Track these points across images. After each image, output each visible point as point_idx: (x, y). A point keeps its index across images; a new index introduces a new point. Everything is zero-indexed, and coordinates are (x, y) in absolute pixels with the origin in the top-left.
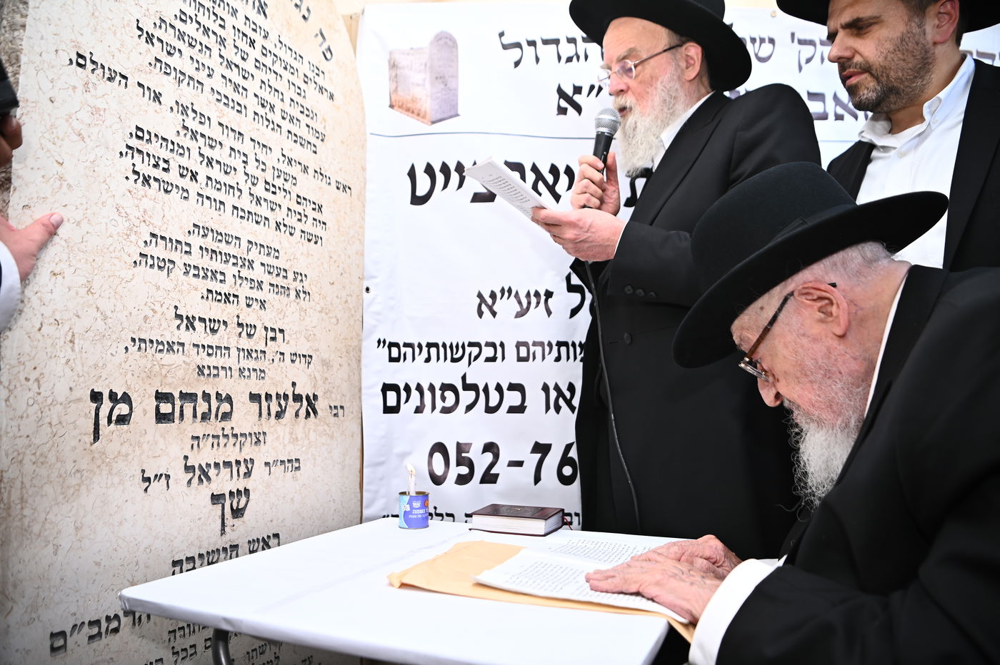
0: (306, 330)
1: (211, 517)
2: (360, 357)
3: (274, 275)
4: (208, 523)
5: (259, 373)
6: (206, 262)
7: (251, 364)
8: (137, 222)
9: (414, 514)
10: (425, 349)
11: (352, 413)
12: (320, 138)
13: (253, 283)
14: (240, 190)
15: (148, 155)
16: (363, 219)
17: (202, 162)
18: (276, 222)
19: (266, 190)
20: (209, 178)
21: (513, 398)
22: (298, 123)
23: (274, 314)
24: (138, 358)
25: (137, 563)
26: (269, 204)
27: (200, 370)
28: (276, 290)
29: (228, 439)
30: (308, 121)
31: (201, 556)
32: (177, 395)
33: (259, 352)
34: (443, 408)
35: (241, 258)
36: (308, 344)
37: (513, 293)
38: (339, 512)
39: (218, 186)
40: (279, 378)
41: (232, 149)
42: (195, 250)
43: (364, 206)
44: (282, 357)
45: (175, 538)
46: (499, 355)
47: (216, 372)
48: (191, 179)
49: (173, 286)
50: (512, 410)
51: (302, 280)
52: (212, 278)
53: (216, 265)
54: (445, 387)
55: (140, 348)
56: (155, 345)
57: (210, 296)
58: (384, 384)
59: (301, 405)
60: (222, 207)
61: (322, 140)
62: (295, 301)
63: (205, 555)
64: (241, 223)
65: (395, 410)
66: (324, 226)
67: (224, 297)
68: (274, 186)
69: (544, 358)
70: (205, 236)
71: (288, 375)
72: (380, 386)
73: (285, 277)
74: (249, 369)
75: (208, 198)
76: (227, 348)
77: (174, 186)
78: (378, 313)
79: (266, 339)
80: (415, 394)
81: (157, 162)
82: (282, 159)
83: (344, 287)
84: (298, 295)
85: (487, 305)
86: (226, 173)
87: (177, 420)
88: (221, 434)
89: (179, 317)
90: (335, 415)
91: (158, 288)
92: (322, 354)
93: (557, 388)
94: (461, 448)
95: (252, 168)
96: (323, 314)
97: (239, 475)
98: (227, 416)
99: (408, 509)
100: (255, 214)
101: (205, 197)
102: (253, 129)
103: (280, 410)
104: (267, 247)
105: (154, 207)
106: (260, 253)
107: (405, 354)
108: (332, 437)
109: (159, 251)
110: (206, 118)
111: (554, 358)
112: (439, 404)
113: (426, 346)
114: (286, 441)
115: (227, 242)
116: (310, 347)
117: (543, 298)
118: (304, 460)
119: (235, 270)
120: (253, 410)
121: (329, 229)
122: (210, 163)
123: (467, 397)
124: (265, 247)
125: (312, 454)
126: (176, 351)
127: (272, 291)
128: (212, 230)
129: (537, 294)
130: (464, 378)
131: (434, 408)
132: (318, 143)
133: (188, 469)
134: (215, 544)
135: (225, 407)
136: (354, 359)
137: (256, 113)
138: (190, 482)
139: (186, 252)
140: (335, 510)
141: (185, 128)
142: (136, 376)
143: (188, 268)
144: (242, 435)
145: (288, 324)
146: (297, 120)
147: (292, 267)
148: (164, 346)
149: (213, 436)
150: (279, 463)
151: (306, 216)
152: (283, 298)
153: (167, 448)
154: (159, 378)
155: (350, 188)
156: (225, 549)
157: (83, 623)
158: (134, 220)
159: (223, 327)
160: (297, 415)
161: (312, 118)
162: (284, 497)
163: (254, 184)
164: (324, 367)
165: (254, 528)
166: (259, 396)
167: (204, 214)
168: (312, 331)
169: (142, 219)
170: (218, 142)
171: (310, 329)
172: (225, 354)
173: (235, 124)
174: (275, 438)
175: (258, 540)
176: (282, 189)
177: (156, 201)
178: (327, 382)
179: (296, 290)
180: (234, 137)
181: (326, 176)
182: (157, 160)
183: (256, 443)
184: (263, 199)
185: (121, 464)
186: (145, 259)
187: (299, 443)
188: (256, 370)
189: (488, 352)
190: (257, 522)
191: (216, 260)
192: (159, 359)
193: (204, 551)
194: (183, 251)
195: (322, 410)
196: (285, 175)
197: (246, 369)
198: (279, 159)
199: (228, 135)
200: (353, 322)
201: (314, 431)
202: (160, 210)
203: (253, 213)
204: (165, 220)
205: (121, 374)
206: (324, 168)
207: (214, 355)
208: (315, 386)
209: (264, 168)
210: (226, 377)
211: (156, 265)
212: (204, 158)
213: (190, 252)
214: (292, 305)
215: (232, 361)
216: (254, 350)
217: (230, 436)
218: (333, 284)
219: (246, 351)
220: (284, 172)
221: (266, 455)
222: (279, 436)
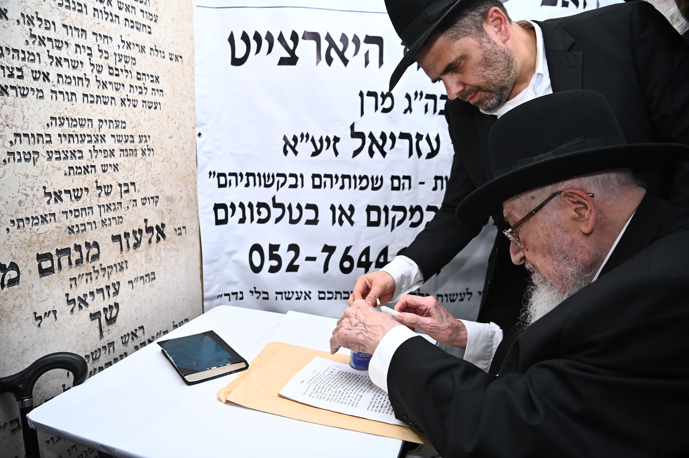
0: (152, 178)
1: (91, 330)
2: (196, 187)
3: (123, 142)
4: (90, 334)
5: (117, 220)
6: (65, 146)
7: (111, 214)
10: (245, 178)
11: (192, 229)
12: (154, 19)
13: (106, 153)
14: (88, 80)
15: (3, 68)
16: (193, 80)
17: (51, 63)
18: (121, 99)
19: (111, 74)
20: (59, 75)
21: (309, 214)
22: (133, 10)
23: (126, 172)
24: (18, 234)
26: (114, 85)
28: (125, 153)
29: (98, 273)
30: (142, 6)
31: (87, 356)
32: (54, 253)
33: (116, 204)
34: (259, 219)
35: (94, 135)
36: (155, 188)
37: (310, 138)
38: (186, 299)
39: (69, 80)
40: (133, 219)
41: (77, 46)
42: (55, 138)
43: (194, 70)
44: (135, 203)
46: (299, 183)
47: (83, 228)
48: (44, 79)
49: (39, 171)
50: (308, 222)
51: (146, 141)
52: (71, 157)
53: (74, 146)
54: (260, 205)
55: (19, 227)
56: (31, 221)
57: (72, 172)
58: (215, 204)
59: (153, 233)
60: (74, 97)
61: (156, 21)
62: (142, 158)
63: (90, 355)
64: (91, 107)
65: (225, 222)
66: (161, 93)
67: (83, 169)
68: (117, 69)
69: (332, 186)
70: (62, 124)
71: (141, 215)
72: (213, 206)
73: (133, 142)
74: (109, 219)
75: (61, 92)
76: (91, 208)
77: (30, 89)
78: (209, 152)
79: (121, 192)
80: (239, 210)
81: (11, 72)
82: (121, 44)
83: (180, 138)
84: (144, 153)
85: (290, 146)
86: (74, 67)
87: (56, 271)
88: (92, 271)
90: (180, 234)
91: (27, 176)
92: (166, 193)
93: (341, 208)
94: (274, 248)
95: (96, 59)
96: (165, 163)
97: (109, 295)
98: (96, 257)
100: (103, 96)
101: (58, 92)
102: (94, 23)
103: (136, 242)
104: (115, 121)
105: (14, 111)
106: (110, 128)
107: (230, 181)
108: (178, 250)
109: (24, 146)
110: (51, 23)
111: (339, 187)
112: (256, 217)
113: (246, 175)
114: (143, 262)
115: (81, 125)
116: (157, 190)
117: (332, 142)
118: (158, 272)
119: (90, 146)
120: (115, 247)
121: (166, 94)
122: (59, 62)
123: (276, 212)
124: (114, 121)
125: (164, 266)
127: (122, 155)
128: (67, 119)
129: (328, 139)
130: (274, 199)
131: (252, 219)
132: (152, 24)
133: (69, 302)
134: (96, 346)
135: (94, 251)
136: (191, 190)
137: (95, 9)
138: (72, 311)
139: (47, 142)
140: (183, 299)
141: (33, 36)
142: (18, 248)
143: (50, 154)
144: (108, 267)
145: (137, 177)
146: (133, 7)
147: (136, 133)
148: (38, 219)
149: (86, 274)
150: (139, 279)
151: (146, 88)
152: (132, 159)
153: (51, 292)
154: (38, 245)
155: (181, 57)
156: (104, 347)
157: (6, 424)
159: (85, 193)
160: (150, 241)
161: (145, 3)
162: (145, 301)
163: (99, 72)
164: (169, 202)
165: (124, 327)
166: (119, 236)
167: (59, 107)
168: (157, 177)
169: (5, 124)
170: (64, 43)
171: (155, 177)
172: (89, 213)
173: (78, 23)
174: (134, 262)
175: (128, 334)
176: (124, 71)
177: (15, 105)
178: (171, 212)
179: (142, 149)
180: (77, 35)
181: (160, 51)
182: (11, 70)
183: (120, 270)
184: (108, 82)
185: (17, 313)
186: (12, 156)
187: (153, 261)
188: (115, 218)
189: (291, 181)
190: (126, 323)
191: (74, 142)
192: (36, 230)
193: (89, 353)
194: (45, 142)
195: (169, 233)
196: (126, 58)
197: (107, 220)
198: (119, 46)
199: (72, 34)
200: (189, 163)
201: (164, 250)
202: (20, 112)
203: (101, 96)
204: (25, 120)
205: (6, 249)
206: (158, 44)
207: (80, 216)
208: (162, 218)
209: (107, 56)
210: (92, 230)
211: (23, 158)
212: (53, 59)
213: (51, 141)
214: (140, 162)
215: (95, 216)
216: (112, 204)
217: (100, 270)
218: (171, 137)
219: (105, 206)
220: (124, 56)
221: (128, 276)
222: (137, 260)
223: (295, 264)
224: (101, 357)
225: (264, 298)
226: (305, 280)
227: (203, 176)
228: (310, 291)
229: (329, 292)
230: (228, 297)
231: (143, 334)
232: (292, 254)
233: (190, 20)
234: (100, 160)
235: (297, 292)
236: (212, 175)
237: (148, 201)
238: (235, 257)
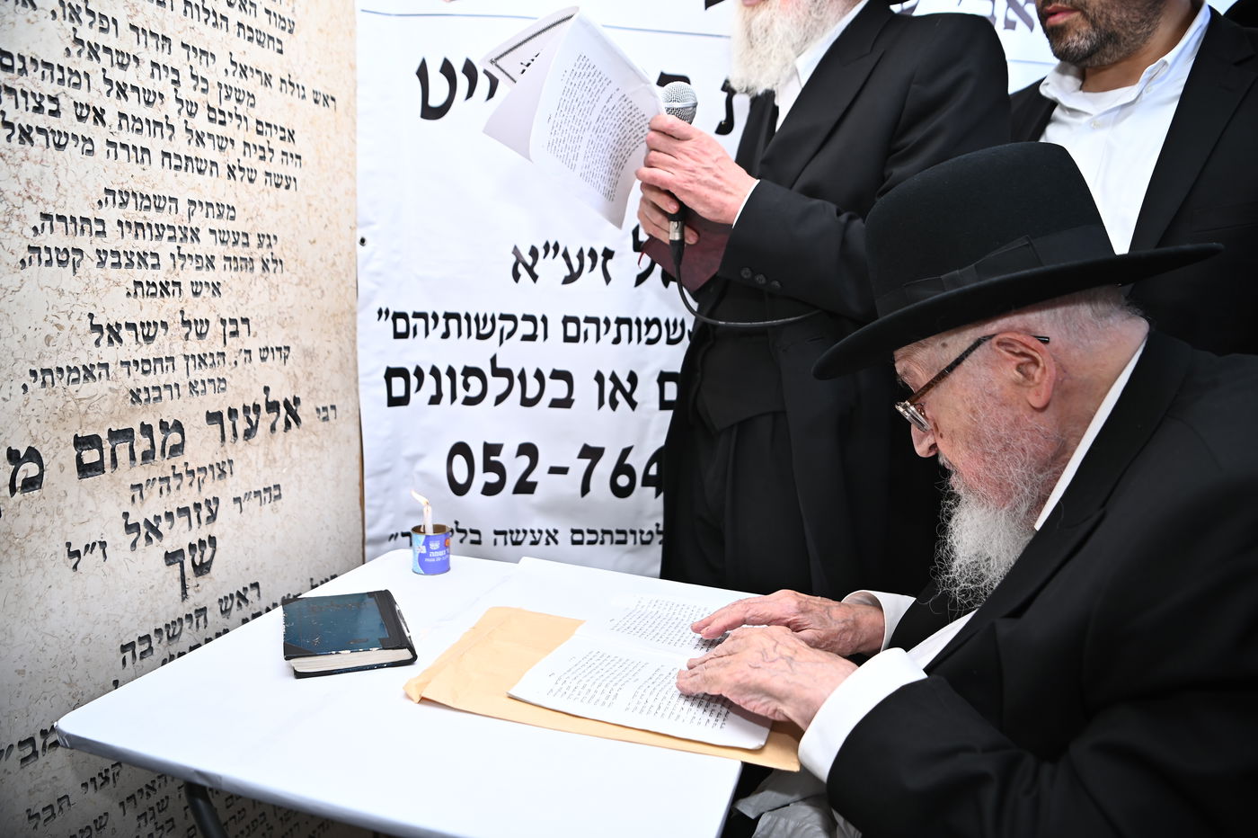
0: (280, 313)
1: (167, 583)
2: (355, 336)
3: (230, 244)
4: (164, 590)
5: (217, 384)
6: (129, 243)
7: (205, 374)
8: (18, 201)
9: (432, 557)
10: (442, 321)
11: (347, 411)
12: (288, 28)
13: (200, 261)
14: (171, 127)
15: (24, 94)
16: (354, 141)
17: (108, 92)
18: (229, 167)
19: (211, 119)
20: (122, 116)
21: (557, 389)
22: (253, 9)
23: (233, 299)
24: (43, 397)
25: (74, 659)
26: (216, 140)
27: (135, 395)
28: (234, 265)
29: (182, 479)
30: (268, 4)
31: (158, 631)
32: (104, 436)
33: (215, 355)
34: (467, 398)
35: (180, 227)
36: (284, 332)
37: (561, 251)
38: (335, 539)
39: (138, 125)
40: (244, 387)
41: (154, 64)
42: (111, 227)
43: (355, 123)
44: (248, 356)
45: (122, 617)
46: (540, 332)
47: (156, 394)
48: (95, 120)
49: (83, 286)
50: (556, 403)
51: (270, 245)
52: (139, 264)
53: (145, 244)
54: (468, 372)
55: (44, 383)
56: (66, 374)
57: (139, 290)
58: (388, 368)
59: (279, 413)
60: (146, 156)
61: (291, 31)
62: (261, 276)
63: (163, 629)
64: (176, 176)
65: (403, 401)
66: (298, 161)
67: (159, 288)
68: (222, 112)
69: (598, 339)
70: (124, 204)
71: (258, 379)
72: (383, 372)
73: (246, 244)
74: (203, 382)
75: (124, 146)
76: (171, 359)
77: (70, 136)
78: (378, 274)
79: (225, 335)
80: (429, 381)
81: (39, 103)
82: (231, 68)
83: (330, 244)
84: (265, 267)
85: (525, 265)
86: (148, 103)
87: (108, 470)
88: (171, 474)
89: (97, 328)
90: (326, 419)
91: (61, 293)
92: (303, 342)
93: (614, 378)
94: (491, 449)
95: (186, 91)
96: (302, 287)
97: (199, 521)
98: (177, 449)
99: (424, 551)
100: (197, 159)
101: (119, 145)
102: (185, 28)
103: (249, 427)
104: (218, 204)
105: (42, 174)
106: (207, 217)
107: (415, 328)
108: (321, 448)
109: (56, 238)
110: (110, 20)
111: (612, 340)
112: (461, 393)
113: (444, 317)
114: (261, 465)
115: (158, 208)
116: (287, 335)
117: (600, 259)
118: (286, 485)
119: (172, 247)
120: (212, 434)
121: (305, 164)
122: (122, 91)
123: (497, 385)
124: (215, 205)
125: (296, 475)
126: (97, 376)
127: (228, 267)
128: (134, 194)
129: (593, 254)
130: (493, 360)
131: (454, 397)
132: (284, 36)
133: (129, 528)
134: (175, 614)
135: (175, 438)
136: (346, 340)
137: (187, 3)
138: (134, 544)
139: (98, 233)
140: (330, 539)
141: (78, 41)
142: (42, 422)
143: (103, 256)
144: (199, 469)
145: (253, 309)
146: (251, 4)
147: (253, 229)
148: (78, 372)
149: (161, 479)
150: (252, 495)
151: (271, 150)
152: (245, 275)
153: (97, 508)
154: (76, 419)
155: (333, 99)
156: (189, 617)
157: (11, 746)
158: (13, 199)
159: (161, 330)
160: (273, 428)
162: (262, 536)
163: (191, 114)
164: (307, 358)
165: (225, 582)
166: (220, 414)
167: (120, 172)
168: (288, 312)
169: (25, 194)
170: (132, 58)
171: (285, 311)
172: (167, 367)
173: (156, 23)
174: (245, 464)
175: (231, 596)
176: (234, 115)
177: (44, 163)
178: (311, 378)
179: (263, 260)
180: (155, 46)
181: (298, 86)
182: (38, 99)
183: (220, 476)
184: (206, 135)
185: (36, 542)
186: (37, 255)
187: (277, 464)
188: (213, 380)
189: (526, 328)
190: (229, 574)
191: (144, 236)
192: (73, 392)
193: (161, 625)
194: (94, 233)
195: (307, 416)
196: (238, 94)
197: (200, 382)
198: (226, 71)
199: (146, 43)
200: (343, 291)
201: (297, 445)
202: (52, 176)
203: (193, 158)
204: (61, 190)
205: (21, 423)
206: (295, 73)
207: (152, 372)
208: (295, 386)
209: (205, 86)
210: (172, 398)
211: (55, 260)
212: (112, 86)
213: (104, 232)
214: (258, 282)
215: (178, 375)
216: (208, 354)
217: (184, 474)
218: (314, 242)
219: (197, 357)
220: (236, 89)
221: (234, 488)
222: (250, 461)
223: (530, 479)
224: (183, 634)
225: (473, 542)
226: (547, 509)
227: (367, 317)
228: (556, 528)
229: (590, 532)
230: (407, 538)
231: (258, 598)
233: (350, 33)
234: (188, 274)
235: (532, 532)
236: (384, 315)
238: (422, 466)
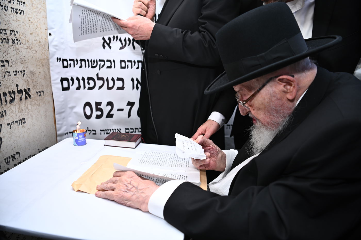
0: (20, 59)
2: (49, 67)
9: (80, 140)
10: (79, 62)
11: (48, 93)
21: (119, 84)
28: (1, 41)
34: (89, 87)
36: (22, 65)
37: (119, 39)
38: (46, 135)
40: (9, 85)
44: (9, 74)
46: (113, 65)
50: (119, 88)
51: (15, 34)
54: (89, 79)
59: (22, 94)
62: (13, 45)
65: (68, 89)
66: (24, 4)
69: (132, 67)
71: (14, 82)
72: (60, 79)
73: (6, 34)
78: (56, 46)
80: (76, 82)
83: (38, 35)
84: (13, 42)
85: (107, 43)
90: (40, 95)
92: (30, 69)
93: (137, 80)
94: (98, 104)
96: (28, 50)
99: (77, 138)
103: (11, 99)
107: (70, 64)
108: (39, 105)
111: (136, 68)
112: (87, 86)
114: (17, 112)
116: (24, 66)
117: (132, 42)
118: (27, 118)
121: (27, 5)
123: (99, 83)
125: (30, 115)
129: (129, 40)
130: (97, 75)
131: (85, 87)
136: (46, 69)
140: (44, 135)
145: (10, 57)
147: (8, 28)
150: (15, 123)
152: (6, 45)
160: (21, 99)
162: (19, 136)
164: (32, 75)
165: (7, 153)
168: (23, 59)
174: (11, 111)
175: (9, 157)
178: (34, 81)
179: (12, 40)
183: (1, 116)
187: (23, 111)
189: (108, 64)
190: (8, 150)
195: (33, 94)
200: (44, 51)
201: (30, 104)
208: (28, 84)
214: (11, 47)
218: (32, 34)
221: (7, 120)
222: (13, 110)
223: (111, 113)
225: (93, 134)
226: (117, 122)
228: (121, 128)
229: (131, 129)
230: (71, 134)
231: (19, 157)
232: (109, 107)
235: (113, 130)
237: (18, 74)
238: (75, 110)
